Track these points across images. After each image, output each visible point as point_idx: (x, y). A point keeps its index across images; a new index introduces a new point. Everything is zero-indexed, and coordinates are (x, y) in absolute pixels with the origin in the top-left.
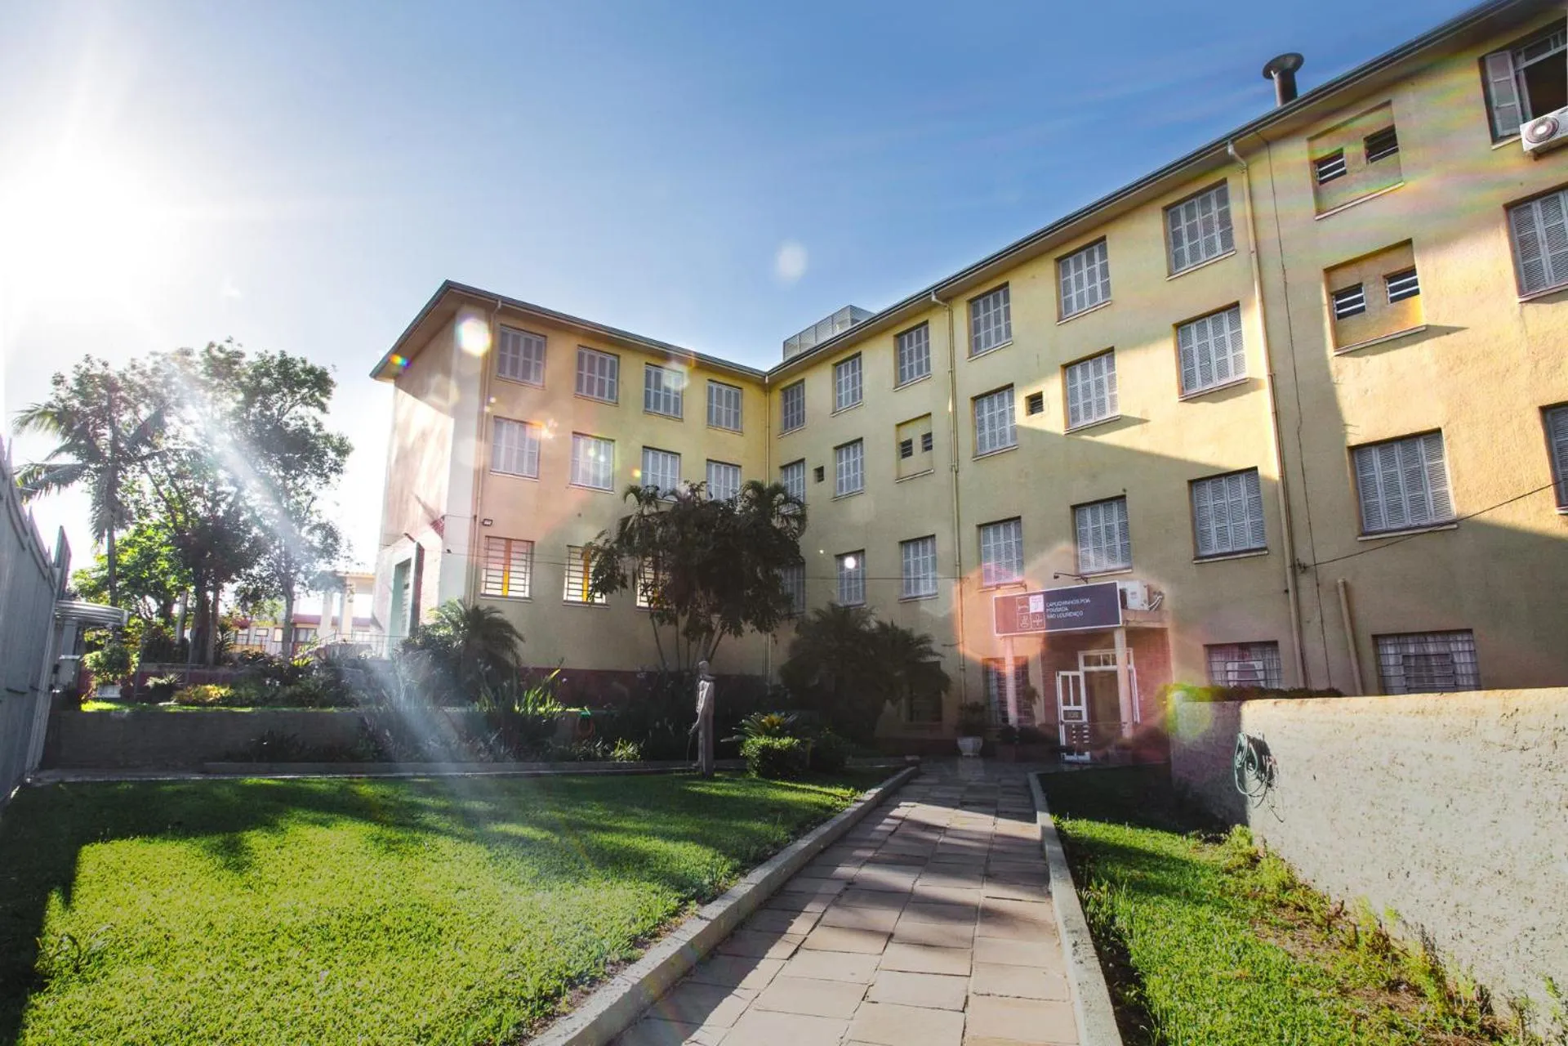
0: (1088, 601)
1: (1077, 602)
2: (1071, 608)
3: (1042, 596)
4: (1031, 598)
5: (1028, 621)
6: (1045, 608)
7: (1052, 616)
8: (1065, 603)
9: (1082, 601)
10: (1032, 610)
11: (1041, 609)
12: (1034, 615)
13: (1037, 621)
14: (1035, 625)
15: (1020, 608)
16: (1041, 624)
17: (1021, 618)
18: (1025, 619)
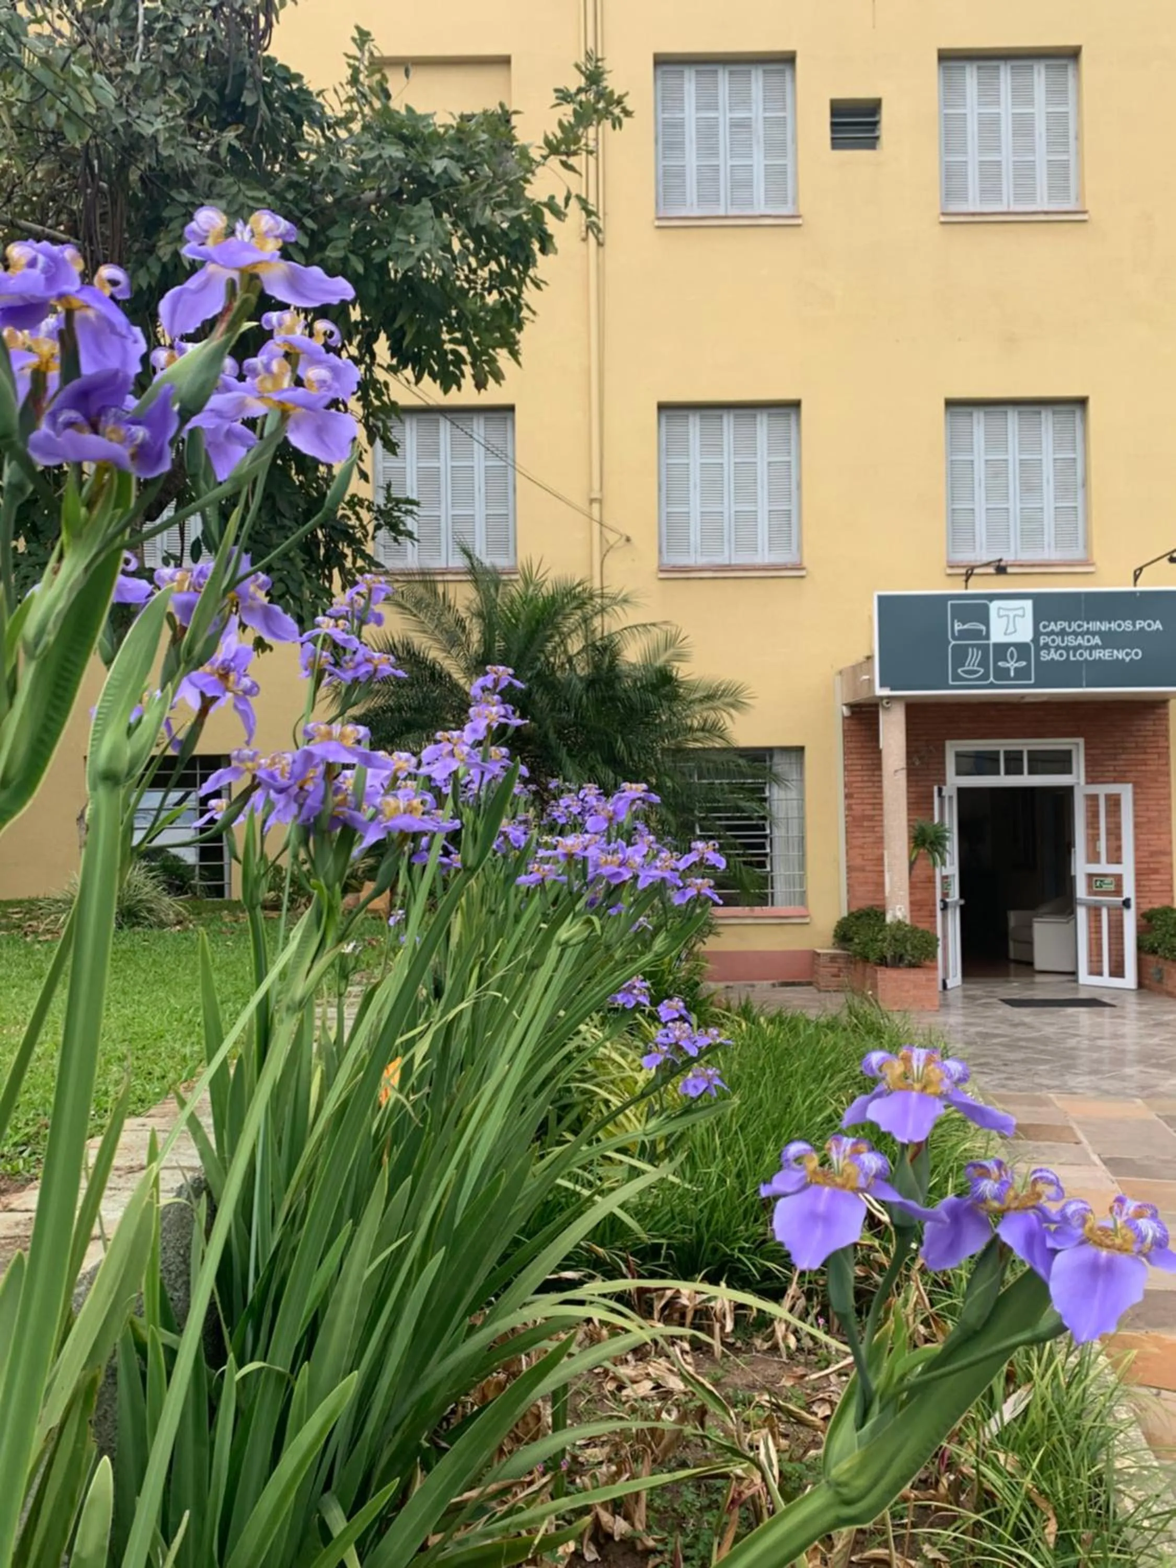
0: (1157, 625)
1: (1127, 626)
2: (1109, 640)
3: (1028, 604)
4: (994, 606)
5: (984, 663)
6: (1037, 633)
7: (1054, 656)
8: (1095, 626)
9: (1140, 624)
10: (997, 635)
11: (1024, 634)
12: (1001, 649)
13: (1012, 665)
14: (1002, 674)
15: (958, 626)
16: (1022, 674)
17: (961, 655)
18: (974, 657)
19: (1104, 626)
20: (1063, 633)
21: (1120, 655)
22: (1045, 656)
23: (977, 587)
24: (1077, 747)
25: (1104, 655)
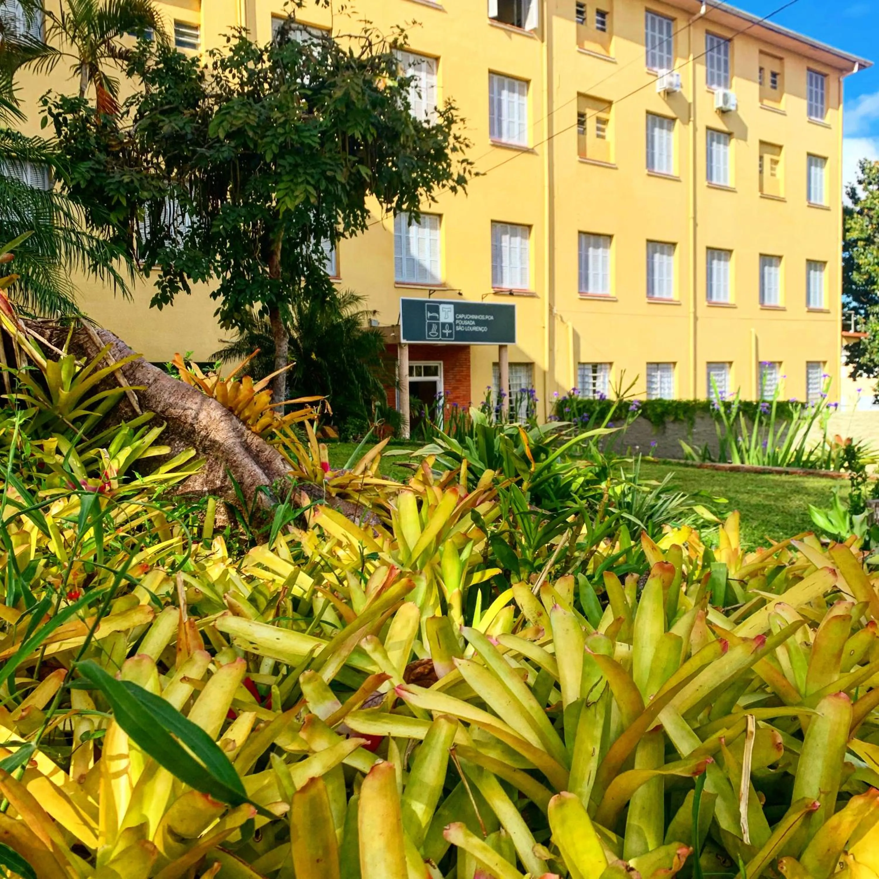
0: (492, 318)
1: (483, 317)
2: (478, 323)
3: (452, 306)
5: (438, 330)
6: (455, 319)
7: (461, 328)
8: (473, 317)
9: (487, 317)
10: (442, 320)
12: (444, 324)
13: (447, 332)
14: (444, 335)
15: (429, 315)
16: (450, 335)
17: (430, 326)
18: (435, 327)
19: (476, 317)
20: (463, 319)
21: (480, 329)
22: (459, 328)
23: (434, 298)
24: (440, 364)
25: (475, 329)
